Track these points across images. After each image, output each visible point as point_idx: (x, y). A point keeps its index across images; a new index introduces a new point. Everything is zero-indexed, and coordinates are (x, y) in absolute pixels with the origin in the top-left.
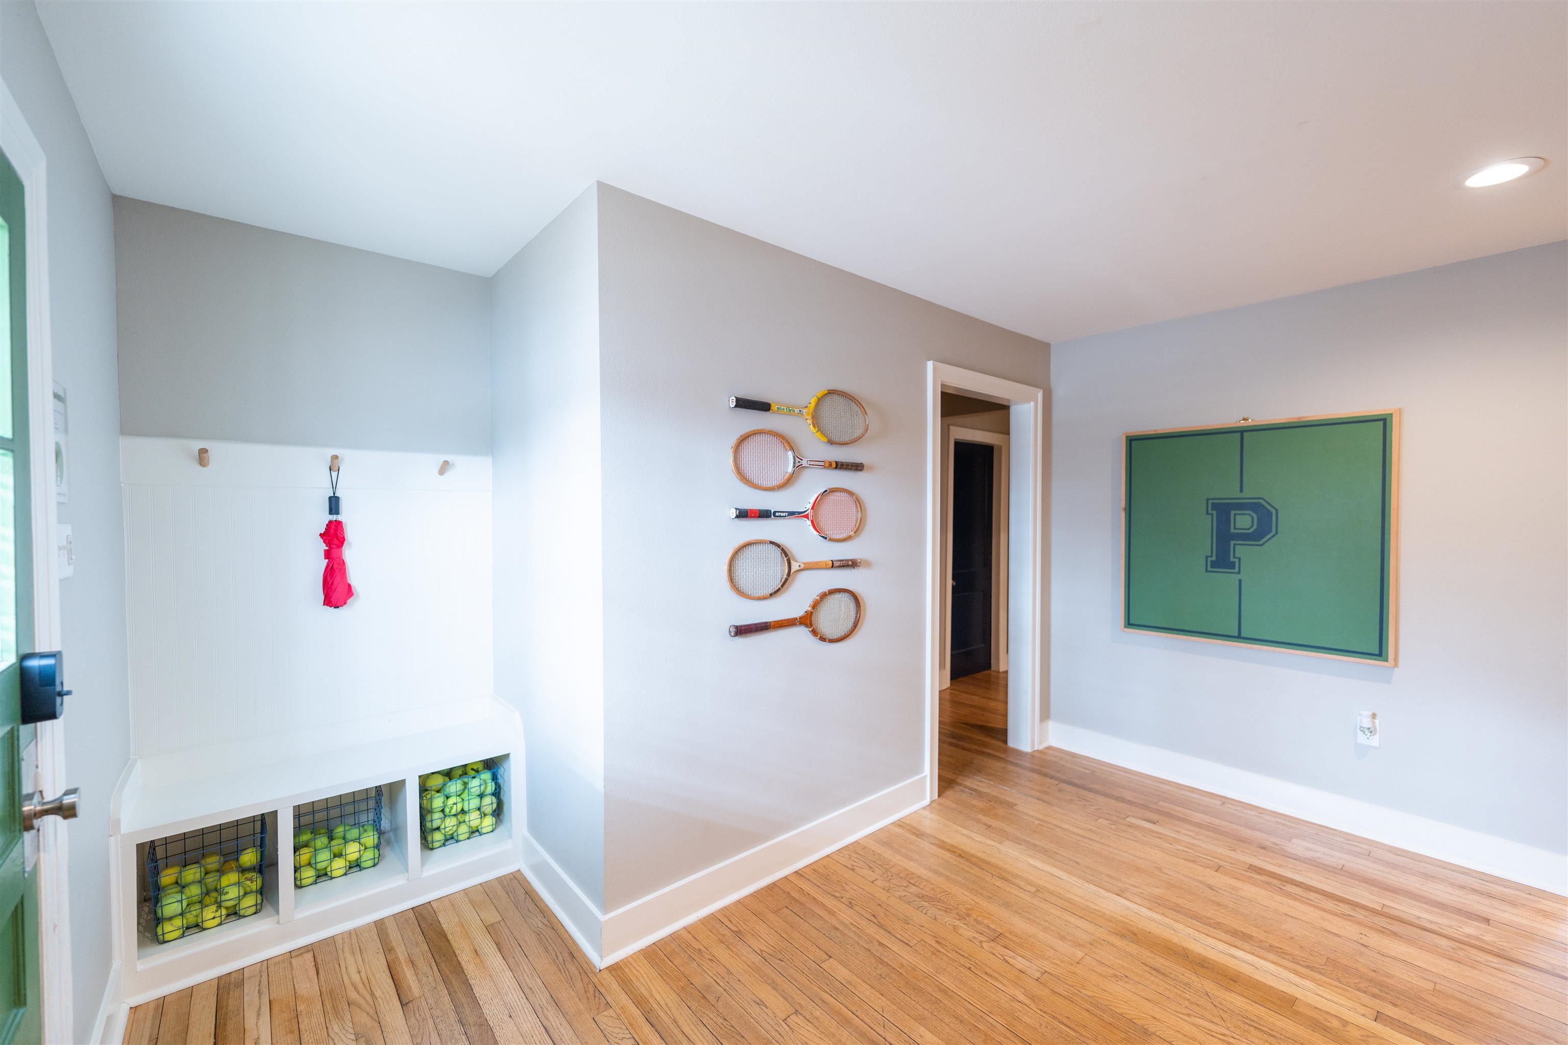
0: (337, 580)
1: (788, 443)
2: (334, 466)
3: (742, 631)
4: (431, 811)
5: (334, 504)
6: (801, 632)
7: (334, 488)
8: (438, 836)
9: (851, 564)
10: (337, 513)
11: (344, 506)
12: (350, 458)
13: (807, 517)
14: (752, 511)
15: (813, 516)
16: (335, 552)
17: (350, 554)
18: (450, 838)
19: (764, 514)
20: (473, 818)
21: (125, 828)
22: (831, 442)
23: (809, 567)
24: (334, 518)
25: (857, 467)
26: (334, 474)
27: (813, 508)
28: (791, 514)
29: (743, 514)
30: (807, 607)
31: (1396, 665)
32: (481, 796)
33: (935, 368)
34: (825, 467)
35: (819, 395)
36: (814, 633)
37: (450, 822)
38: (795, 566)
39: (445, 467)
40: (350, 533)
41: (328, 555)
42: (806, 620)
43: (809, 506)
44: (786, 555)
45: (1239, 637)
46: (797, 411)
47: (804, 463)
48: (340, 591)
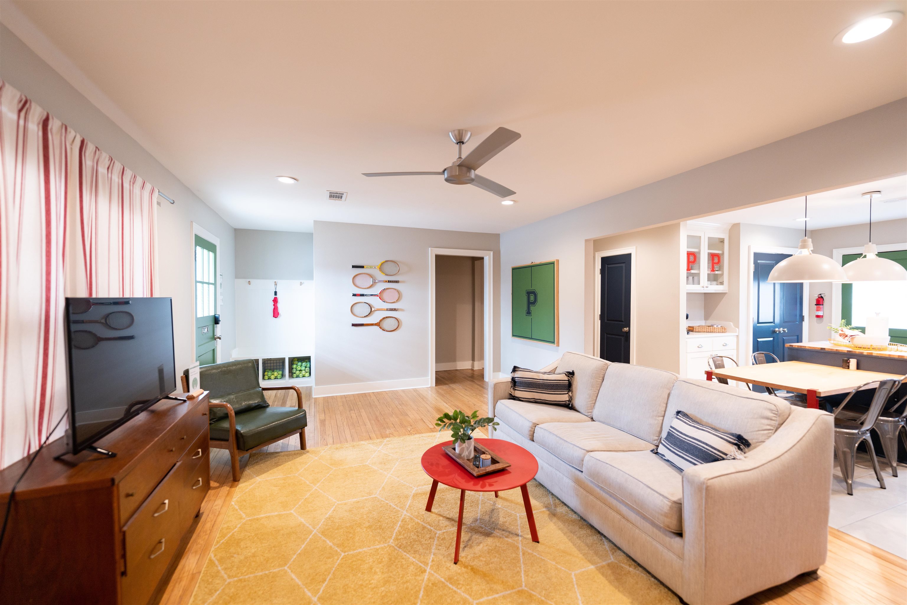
0: (276, 311)
1: (370, 276)
2: (276, 284)
3: (353, 325)
4: (292, 369)
5: (276, 293)
6: (377, 328)
7: (276, 289)
8: (295, 375)
9: (395, 310)
10: (276, 295)
11: (278, 293)
12: (279, 282)
13: (378, 296)
14: (358, 294)
15: (380, 296)
16: (275, 305)
17: (279, 305)
18: (298, 377)
19: (362, 295)
20: (303, 372)
21: (233, 357)
22: (386, 275)
23: (378, 310)
24: (276, 296)
25: (397, 282)
26: (276, 286)
27: (380, 293)
28: (371, 295)
29: (354, 295)
30: (378, 321)
31: (558, 345)
32: (306, 367)
33: (431, 250)
34: (384, 282)
35: (382, 262)
36: (380, 327)
37: (298, 372)
38: (373, 309)
39: (301, 284)
40: (279, 300)
41: (274, 305)
42: (378, 324)
43: (379, 293)
44: (370, 306)
45: (531, 338)
46: (373, 267)
47: (377, 281)
48: (276, 314)
